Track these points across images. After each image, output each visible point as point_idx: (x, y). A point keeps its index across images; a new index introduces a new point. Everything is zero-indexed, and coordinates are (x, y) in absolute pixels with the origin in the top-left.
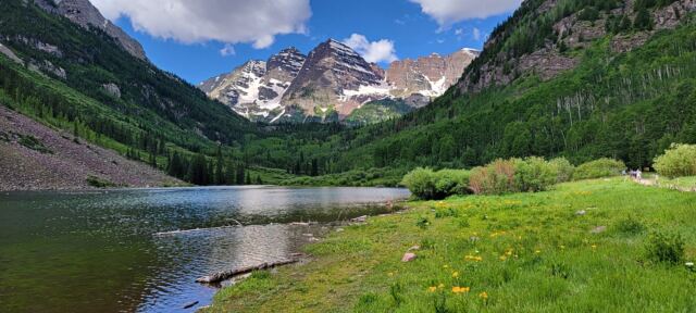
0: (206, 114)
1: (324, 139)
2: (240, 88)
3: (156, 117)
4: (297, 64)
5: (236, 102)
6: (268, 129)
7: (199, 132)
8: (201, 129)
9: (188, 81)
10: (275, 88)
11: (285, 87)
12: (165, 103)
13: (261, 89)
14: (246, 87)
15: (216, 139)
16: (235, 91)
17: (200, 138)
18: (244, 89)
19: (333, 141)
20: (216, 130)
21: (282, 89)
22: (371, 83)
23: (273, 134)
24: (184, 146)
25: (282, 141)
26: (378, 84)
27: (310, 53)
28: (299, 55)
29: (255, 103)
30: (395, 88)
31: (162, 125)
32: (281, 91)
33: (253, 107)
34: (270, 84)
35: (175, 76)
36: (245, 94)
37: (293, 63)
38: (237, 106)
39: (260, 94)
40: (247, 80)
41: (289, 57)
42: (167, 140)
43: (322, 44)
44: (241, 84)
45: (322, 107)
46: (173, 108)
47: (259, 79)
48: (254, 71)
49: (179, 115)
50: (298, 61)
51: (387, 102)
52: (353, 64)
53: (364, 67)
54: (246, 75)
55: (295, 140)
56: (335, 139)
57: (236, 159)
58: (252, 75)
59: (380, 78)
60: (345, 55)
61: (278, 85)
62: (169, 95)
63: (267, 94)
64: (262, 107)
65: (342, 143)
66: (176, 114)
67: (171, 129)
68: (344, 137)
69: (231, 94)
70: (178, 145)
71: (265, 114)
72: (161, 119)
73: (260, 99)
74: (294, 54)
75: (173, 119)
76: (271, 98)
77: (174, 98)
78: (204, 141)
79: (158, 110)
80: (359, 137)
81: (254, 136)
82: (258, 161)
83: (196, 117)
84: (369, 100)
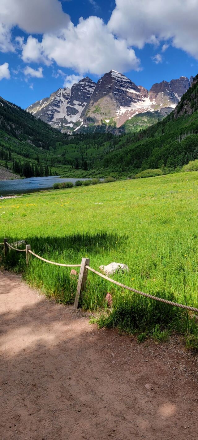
0: (33, 131)
1: (100, 144)
2: (55, 108)
3: (6, 135)
4: (91, 89)
5: (53, 118)
6: (70, 138)
7: (30, 142)
8: (31, 140)
9: (22, 108)
10: (77, 107)
11: (83, 106)
12: (11, 126)
13: (68, 108)
14: (59, 107)
15: (39, 146)
16: (51, 110)
17: (30, 146)
18: (57, 109)
19: (105, 146)
20: (39, 140)
21: (81, 107)
22: (138, 100)
23: (72, 142)
24: (21, 154)
25: (77, 146)
26: (144, 101)
27: (99, 81)
28: (91, 83)
29: (64, 118)
30: (154, 103)
31: (10, 140)
32: (80, 109)
33: (64, 121)
34: (73, 105)
35: (14, 105)
36: (58, 112)
37: (88, 89)
38: (54, 120)
39: (68, 111)
40: (59, 102)
41: (85, 84)
42: (12, 151)
43: (106, 74)
44: (55, 105)
45: (106, 119)
46: (15, 129)
47: (67, 101)
48: (64, 96)
49: (18, 133)
50: (91, 87)
51: (148, 114)
52: (127, 88)
53: (134, 89)
54: (58, 99)
55: (85, 146)
56: (107, 144)
57: (47, 161)
58: (62, 99)
59: (145, 97)
60: (122, 81)
61: (79, 105)
62: (12, 120)
63: (72, 111)
64: (69, 121)
65: (110, 147)
66: (16, 132)
67: (14, 142)
68: (113, 142)
69: (49, 112)
70: (18, 154)
71: (71, 125)
72: (9, 136)
73: (68, 115)
74: (89, 82)
75: (15, 136)
76: (74, 114)
77: (15, 122)
78: (33, 148)
79: (7, 130)
80: (120, 143)
81: (61, 143)
82: (59, 162)
83: (27, 133)
84: (137, 113)
